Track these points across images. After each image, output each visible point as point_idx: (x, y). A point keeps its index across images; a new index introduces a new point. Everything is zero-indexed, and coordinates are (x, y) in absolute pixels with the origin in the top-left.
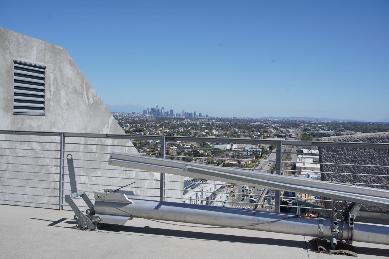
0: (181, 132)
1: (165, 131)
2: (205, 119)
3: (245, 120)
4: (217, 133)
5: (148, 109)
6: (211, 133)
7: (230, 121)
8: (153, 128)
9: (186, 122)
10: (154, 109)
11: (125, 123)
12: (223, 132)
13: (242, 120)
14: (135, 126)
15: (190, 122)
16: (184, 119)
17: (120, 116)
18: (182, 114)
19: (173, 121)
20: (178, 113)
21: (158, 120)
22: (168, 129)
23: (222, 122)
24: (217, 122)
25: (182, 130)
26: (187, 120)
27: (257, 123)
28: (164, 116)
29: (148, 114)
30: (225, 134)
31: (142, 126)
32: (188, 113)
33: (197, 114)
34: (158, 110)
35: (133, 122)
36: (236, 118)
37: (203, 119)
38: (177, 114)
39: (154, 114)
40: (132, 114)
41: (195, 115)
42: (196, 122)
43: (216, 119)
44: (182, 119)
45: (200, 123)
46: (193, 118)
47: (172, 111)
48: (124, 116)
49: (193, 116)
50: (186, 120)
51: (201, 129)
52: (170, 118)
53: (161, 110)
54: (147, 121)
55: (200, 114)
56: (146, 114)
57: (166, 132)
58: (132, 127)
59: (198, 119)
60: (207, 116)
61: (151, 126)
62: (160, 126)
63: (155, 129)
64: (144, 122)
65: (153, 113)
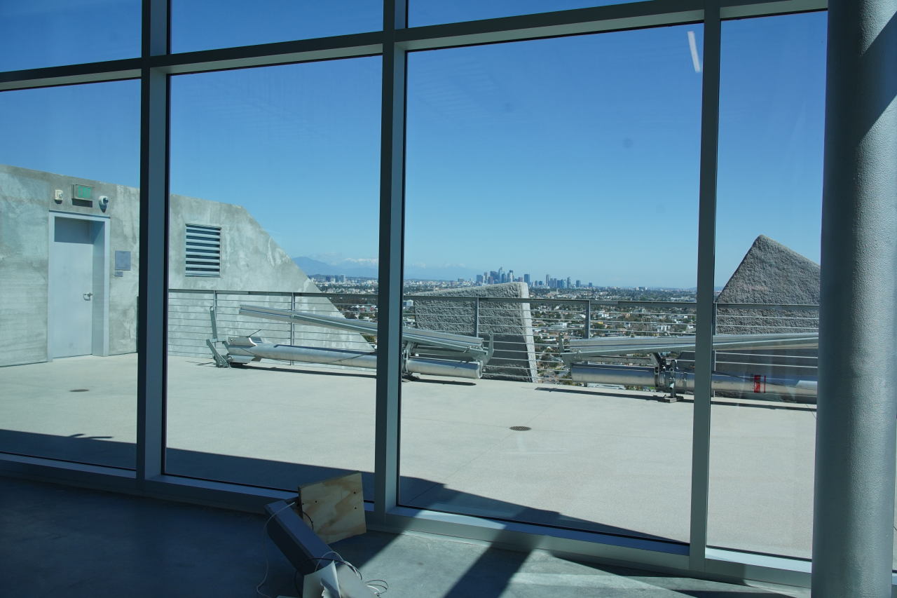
0: (543, 313)
2: (587, 290)
3: (661, 292)
4: (607, 316)
5: (486, 274)
6: (597, 316)
7: (632, 293)
9: (551, 295)
10: (495, 273)
12: (619, 314)
13: (654, 291)
15: (559, 296)
16: (548, 291)
17: (436, 286)
18: (544, 282)
20: (538, 281)
23: (617, 297)
24: (608, 295)
26: (554, 293)
27: (682, 298)
29: (485, 282)
30: (622, 318)
32: (555, 279)
33: (573, 282)
34: (503, 275)
36: (644, 289)
37: (583, 290)
38: (536, 282)
39: (495, 282)
40: (458, 283)
41: (568, 283)
42: (570, 295)
43: (607, 291)
44: (545, 291)
45: (578, 297)
46: (565, 289)
47: (527, 275)
48: (443, 286)
49: (566, 286)
50: (551, 293)
53: (509, 275)
55: (578, 282)
56: (482, 282)
59: (573, 291)
60: (590, 284)
65: (494, 279)
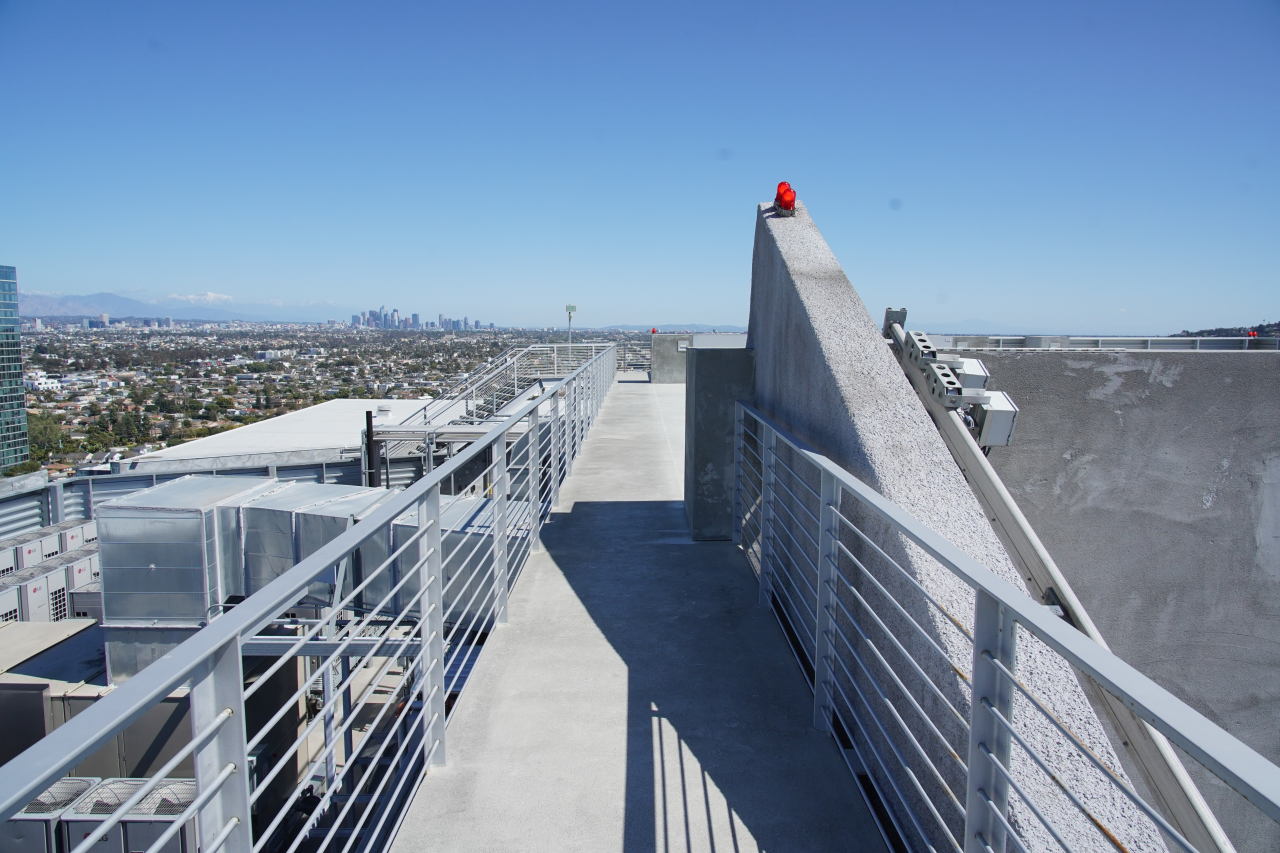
0: (439, 363)
1: (405, 362)
2: (488, 332)
5: (363, 314)
8: (378, 355)
9: (446, 340)
10: (377, 313)
11: (314, 346)
14: (337, 352)
15: (456, 340)
16: (441, 335)
17: (300, 331)
18: (437, 323)
19: (420, 338)
20: (430, 322)
21: (387, 339)
22: (411, 358)
24: (512, 338)
25: (441, 360)
26: (450, 337)
28: (398, 327)
29: (363, 324)
31: (354, 352)
32: (450, 320)
33: (471, 323)
34: (386, 316)
35: (332, 344)
36: (553, 329)
37: (483, 332)
38: (427, 323)
39: (377, 325)
40: (328, 326)
41: (466, 324)
42: (469, 339)
43: (512, 333)
44: (438, 335)
45: (478, 342)
46: (463, 332)
47: (415, 316)
48: (310, 330)
49: (463, 327)
50: (446, 336)
51: (481, 356)
52: (412, 333)
53: (393, 315)
54: (362, 340)
55: (477, 323)
56: (359, 324)
57: (407, 364)
58: (332, 355)
59: (473, 334)
60: (492, 325)
61: (374, 353)
62: (392, 352)
63: (382, 358)
64: (358, 343)
65: (375, 321)
